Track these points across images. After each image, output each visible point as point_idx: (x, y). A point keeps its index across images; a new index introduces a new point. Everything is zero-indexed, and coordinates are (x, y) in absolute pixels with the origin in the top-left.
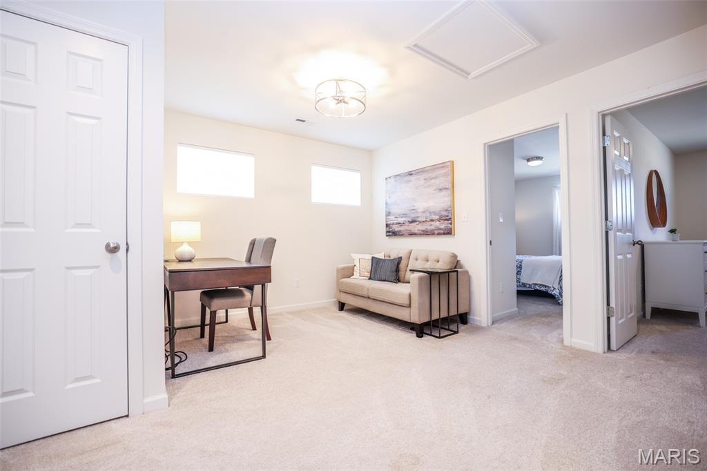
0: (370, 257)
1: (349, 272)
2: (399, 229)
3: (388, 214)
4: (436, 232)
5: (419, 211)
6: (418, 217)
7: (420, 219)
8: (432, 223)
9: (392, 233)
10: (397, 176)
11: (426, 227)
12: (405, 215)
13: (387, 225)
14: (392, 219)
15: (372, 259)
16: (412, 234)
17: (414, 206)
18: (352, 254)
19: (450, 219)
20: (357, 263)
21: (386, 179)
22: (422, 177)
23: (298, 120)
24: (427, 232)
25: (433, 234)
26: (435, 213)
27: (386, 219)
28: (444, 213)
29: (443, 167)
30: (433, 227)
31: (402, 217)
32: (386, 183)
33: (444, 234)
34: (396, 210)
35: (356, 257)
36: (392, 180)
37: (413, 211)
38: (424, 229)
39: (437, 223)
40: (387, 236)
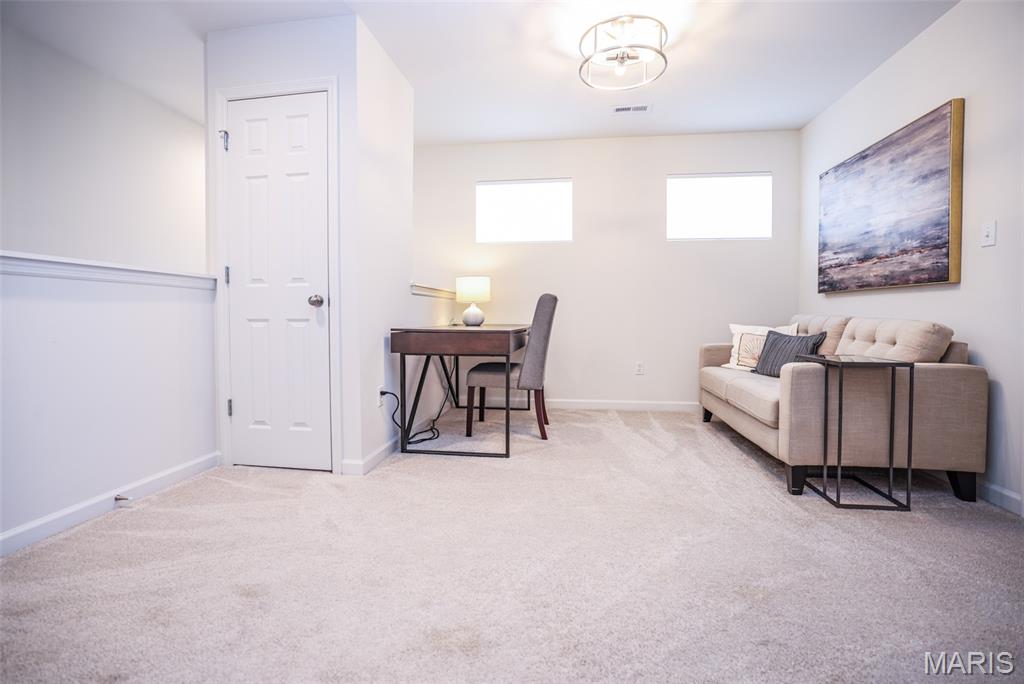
0: (764, 331)
1: (718, 356)
2: (840, 277)
3: (823, 247)
4: (912, 278)
5: (877, 234)
6: (876, 248)
7: (880, 252)
8: (906, 258)
9: (829, 287)
10: (839, 166)
11: (890, 268)
12: (850, 247)
13: (821, 271)
14: (830, 258)
15: (768, 336)
16: (864, 286)
17: (869, 225)
18: (732, 326)
19: (946, 244)
20: (736, 342)
21: (821, 178)
22: (886, 158)
23: (618, 110)
24: (893, 279)
25: (907, 282)
26: (910, 235)
27: (820, 258)
28: (932, 232)
29: (932, 121)
30: (906, 268)
31: (846, 252)
32: (821, 186)
33: (930, 280)
34: (836, 237)
35: (737, 329)
36: (831, 178)
37: (866, 237)
38: (887, 273)
39: (916, 256)
40: (820, 292)
